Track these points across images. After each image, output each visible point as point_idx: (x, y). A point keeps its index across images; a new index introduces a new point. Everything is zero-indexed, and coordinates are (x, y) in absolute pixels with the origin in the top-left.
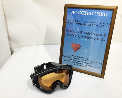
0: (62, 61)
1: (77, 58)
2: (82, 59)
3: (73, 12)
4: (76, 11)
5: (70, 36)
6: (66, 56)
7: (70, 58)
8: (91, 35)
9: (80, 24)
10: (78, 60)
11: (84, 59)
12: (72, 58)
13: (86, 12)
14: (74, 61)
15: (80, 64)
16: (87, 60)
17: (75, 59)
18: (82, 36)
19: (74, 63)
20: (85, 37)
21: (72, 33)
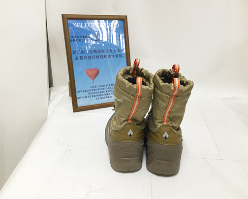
0: (78, 100)
1: (97, 88)
2: (104, 87)
4: (81, 23)
5: (81, 59)
6: (81, 91)
7: (89, 92)
8: (108, 52)
11: (108, 87)
12: (91, 92)
14: (95, 95)
15: (103, 96)
16: (111, 87)
17: (96, 91)
18: (98, 57)
19: (95, 98)
20: (102, 57)
21: (83, 55)
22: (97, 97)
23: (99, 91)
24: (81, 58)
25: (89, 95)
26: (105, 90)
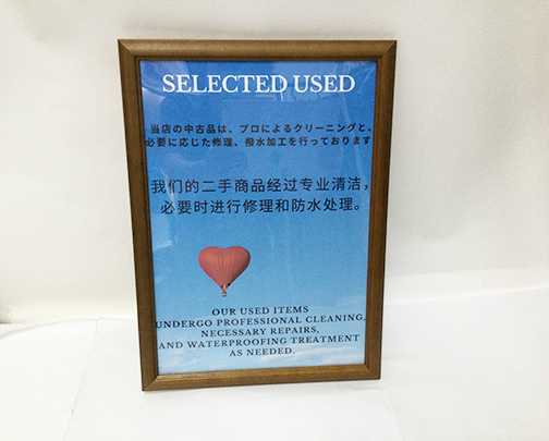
1: (238, 316)
2: (265, 316)
4: (195, 77)
5: (182, 212)
6: (176, 324)
7: (204, 328)
8: (293, 189)
9: (229, 142)
11: (279, 315)
12: (214, 327)
13: (246, 77)
14: (227, 338)
15: (258, 347)
16: (294, 316)
17: (231, 327)
21: (191, 197)
22: (235, 348)
23: (245, 327)
24: (184, 206)
25: (205, 339)
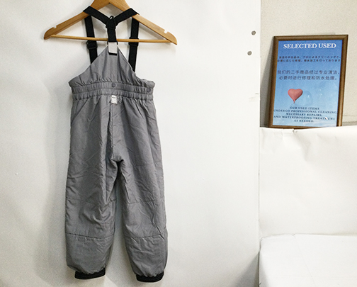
0: (274, 119)
1: (298, 109)
3: (287, 46)
4: (292, 45)
8: (317, 73)
9: (299, 61)
10: (300, 113)
13: (306, 44)
14: (294, 116)
16: (315, 110)
18: (304, 77)
19: (293, 119)
20: (309, 78)
21: (288, 75)
22: (296, 119)
24: (285, 78)
25: (287, 116)
26: (306, 113)
